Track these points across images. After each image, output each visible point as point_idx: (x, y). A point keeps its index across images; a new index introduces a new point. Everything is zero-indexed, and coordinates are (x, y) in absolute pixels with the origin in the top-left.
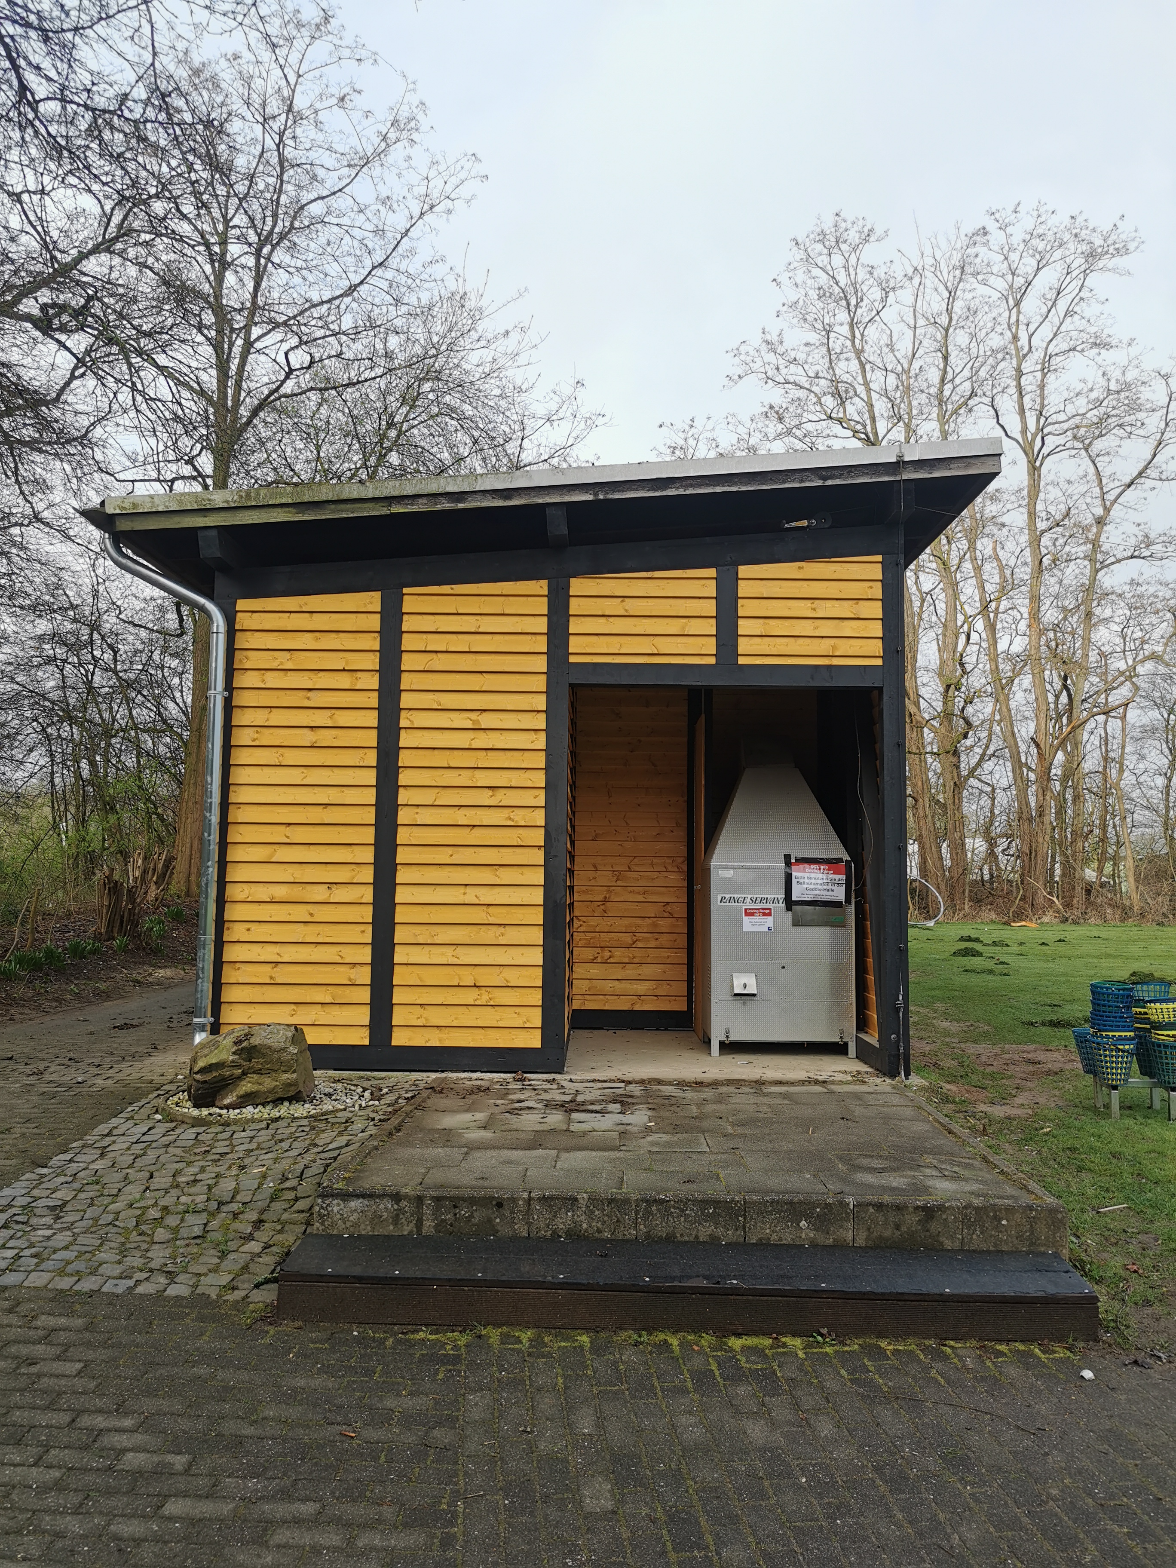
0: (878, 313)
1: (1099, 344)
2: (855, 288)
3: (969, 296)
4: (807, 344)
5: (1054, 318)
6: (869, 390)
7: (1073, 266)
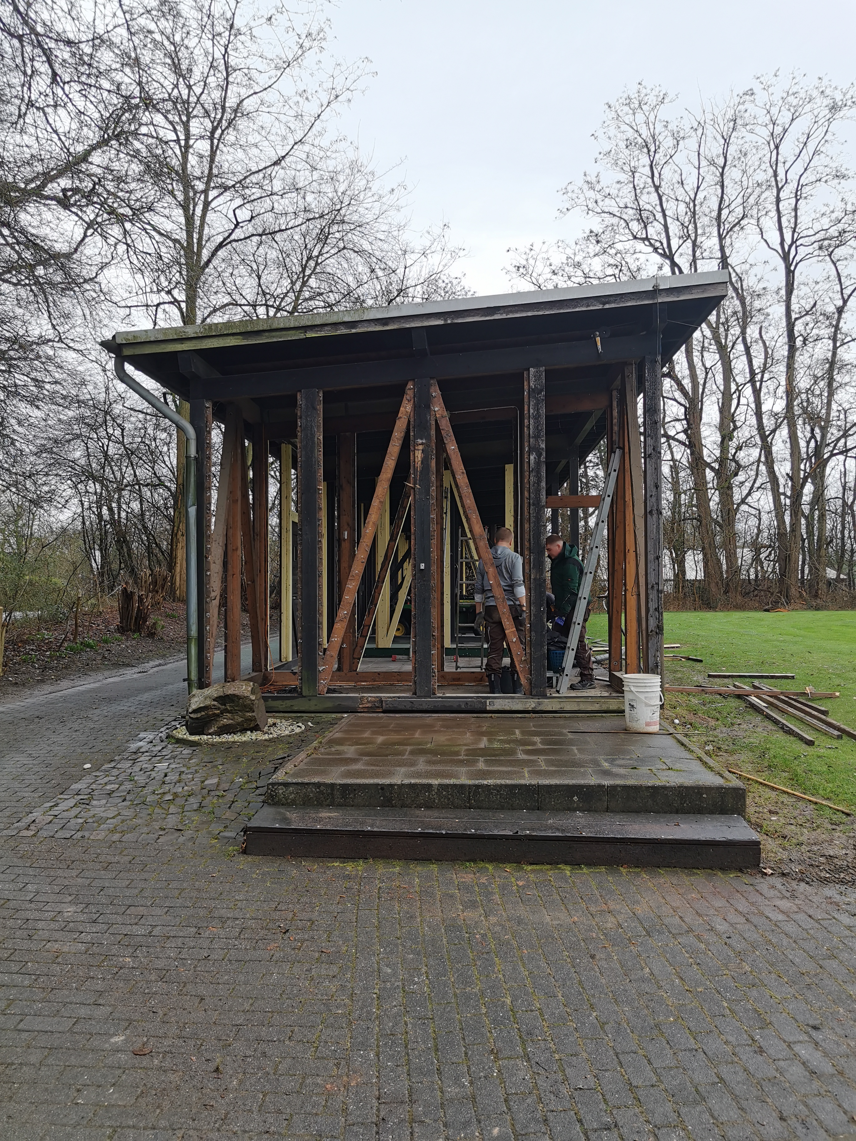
0: (671, 157)
1: (839, 176)
2: (654, 138)
3: (741, 142)
4: (618, 182)
5: (805, 157)
6: (665, 216)
7: (820, 116)
